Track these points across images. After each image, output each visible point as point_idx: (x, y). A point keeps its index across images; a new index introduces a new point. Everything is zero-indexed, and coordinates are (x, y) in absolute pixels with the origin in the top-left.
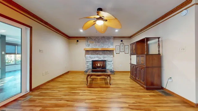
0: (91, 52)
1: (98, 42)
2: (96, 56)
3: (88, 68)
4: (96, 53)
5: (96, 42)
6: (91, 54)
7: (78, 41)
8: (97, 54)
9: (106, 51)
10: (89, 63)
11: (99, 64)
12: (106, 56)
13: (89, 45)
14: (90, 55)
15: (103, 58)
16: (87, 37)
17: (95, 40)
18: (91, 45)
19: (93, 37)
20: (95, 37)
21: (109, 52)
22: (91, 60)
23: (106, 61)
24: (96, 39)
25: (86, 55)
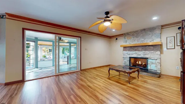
0: (128, 48)
1: (137, 37)
2: (134, 52)
3: (125, 64)
4: (133, 49)
5: (134, 37)
6: (129, 51)
7: (117, 39)
8: (136, 50)
9: (147, 47)
10: (126, 60)
11: (140, 62)
12: (147, 52)
13: (126, 42)
14: (127, 52)
15: (143, 55)
16: (124, 34)
17: (133, 35)
18: (128, 41)
19: (130, 32)
20: (132, 32)
21: (152, 48)
22: (129, 56)
23: (148, 58)
24: (135, 34)
25: (124, 52)
